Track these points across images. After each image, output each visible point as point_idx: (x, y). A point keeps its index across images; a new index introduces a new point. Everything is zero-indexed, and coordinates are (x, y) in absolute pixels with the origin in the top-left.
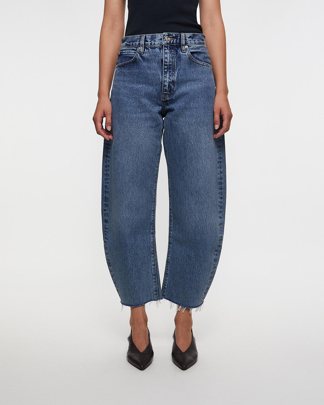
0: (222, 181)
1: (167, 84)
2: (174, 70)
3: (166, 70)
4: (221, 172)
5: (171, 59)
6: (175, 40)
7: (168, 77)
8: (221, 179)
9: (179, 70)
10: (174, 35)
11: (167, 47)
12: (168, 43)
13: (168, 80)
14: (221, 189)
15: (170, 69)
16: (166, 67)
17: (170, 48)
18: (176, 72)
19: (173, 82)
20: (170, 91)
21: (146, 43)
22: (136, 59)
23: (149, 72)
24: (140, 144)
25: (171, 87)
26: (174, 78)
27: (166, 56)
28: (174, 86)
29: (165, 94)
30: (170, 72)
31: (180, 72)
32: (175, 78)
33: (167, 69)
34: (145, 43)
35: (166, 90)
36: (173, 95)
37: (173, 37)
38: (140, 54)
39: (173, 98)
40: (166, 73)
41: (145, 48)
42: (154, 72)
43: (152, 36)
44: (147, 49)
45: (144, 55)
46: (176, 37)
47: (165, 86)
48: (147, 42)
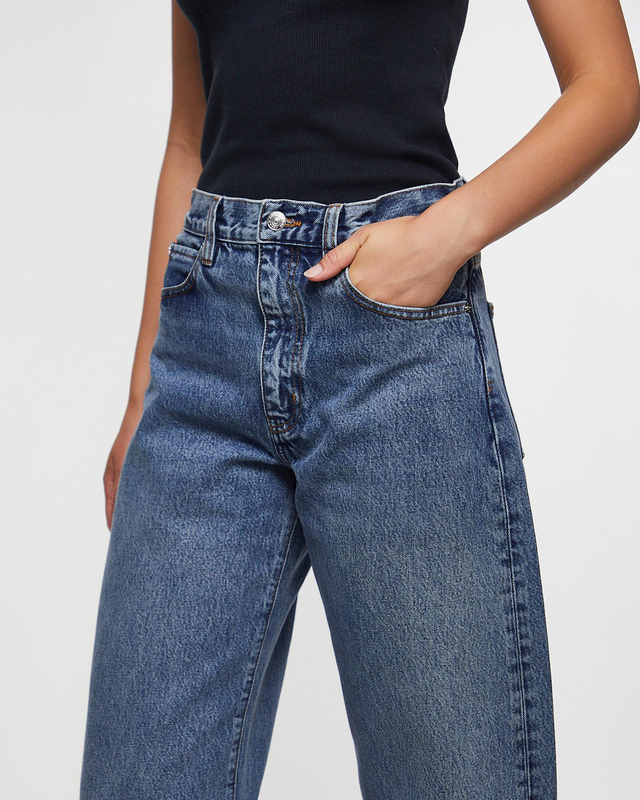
0: (536, 735)
1: (274, 384)
2: (301, 335)
3: (273, 334)
4: (528, 704)
5: (285, 296)
6: (304, 227)
7: (276, 359)
8: (531, 727)
9: (317, 338)
10: (302, 211)
11: (271, 252)
12: (274, 239)
13: (276, 371)
14: (532, 765)
15: (288, 330)
16: (273, 322)
17: (282, 257)
18: (308, 344)
19: (296, 379)
20: (290, 409)
21: (222, 227)
22: (192, 281)
23: (228, 331)
24: (179, 571)
25: (291, 398)
26: (301, 365)
27: (264, 284)
28: (302, 392)
29: (276, 418)
30: (287, 340)
31: (320, 343)
32: (303, 365)
33: (279, 328)
34: (217, 229)
35: (275, 407)
36: (302, 424)
37: (298, 218)
38: (204, 266)
39: (304, 436)
40: (271, 344)
41: (219, 245)
42: (243, 335)
43: (237, 205)
44: (224, 249)
45: (213, 272)
46: (309, 218)
47: (269, 391)
48: (225, 224)
